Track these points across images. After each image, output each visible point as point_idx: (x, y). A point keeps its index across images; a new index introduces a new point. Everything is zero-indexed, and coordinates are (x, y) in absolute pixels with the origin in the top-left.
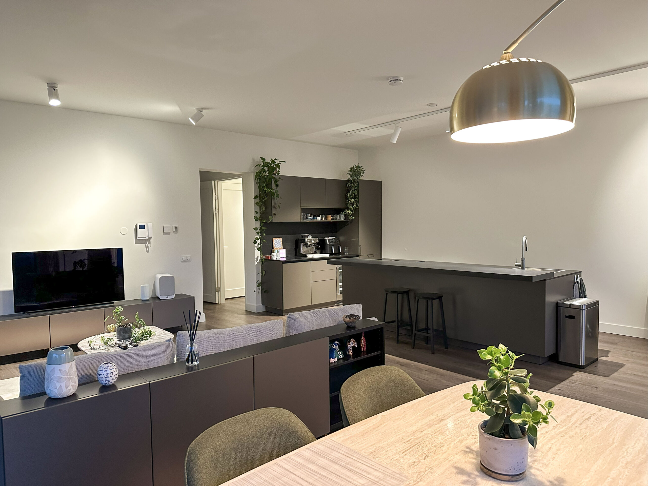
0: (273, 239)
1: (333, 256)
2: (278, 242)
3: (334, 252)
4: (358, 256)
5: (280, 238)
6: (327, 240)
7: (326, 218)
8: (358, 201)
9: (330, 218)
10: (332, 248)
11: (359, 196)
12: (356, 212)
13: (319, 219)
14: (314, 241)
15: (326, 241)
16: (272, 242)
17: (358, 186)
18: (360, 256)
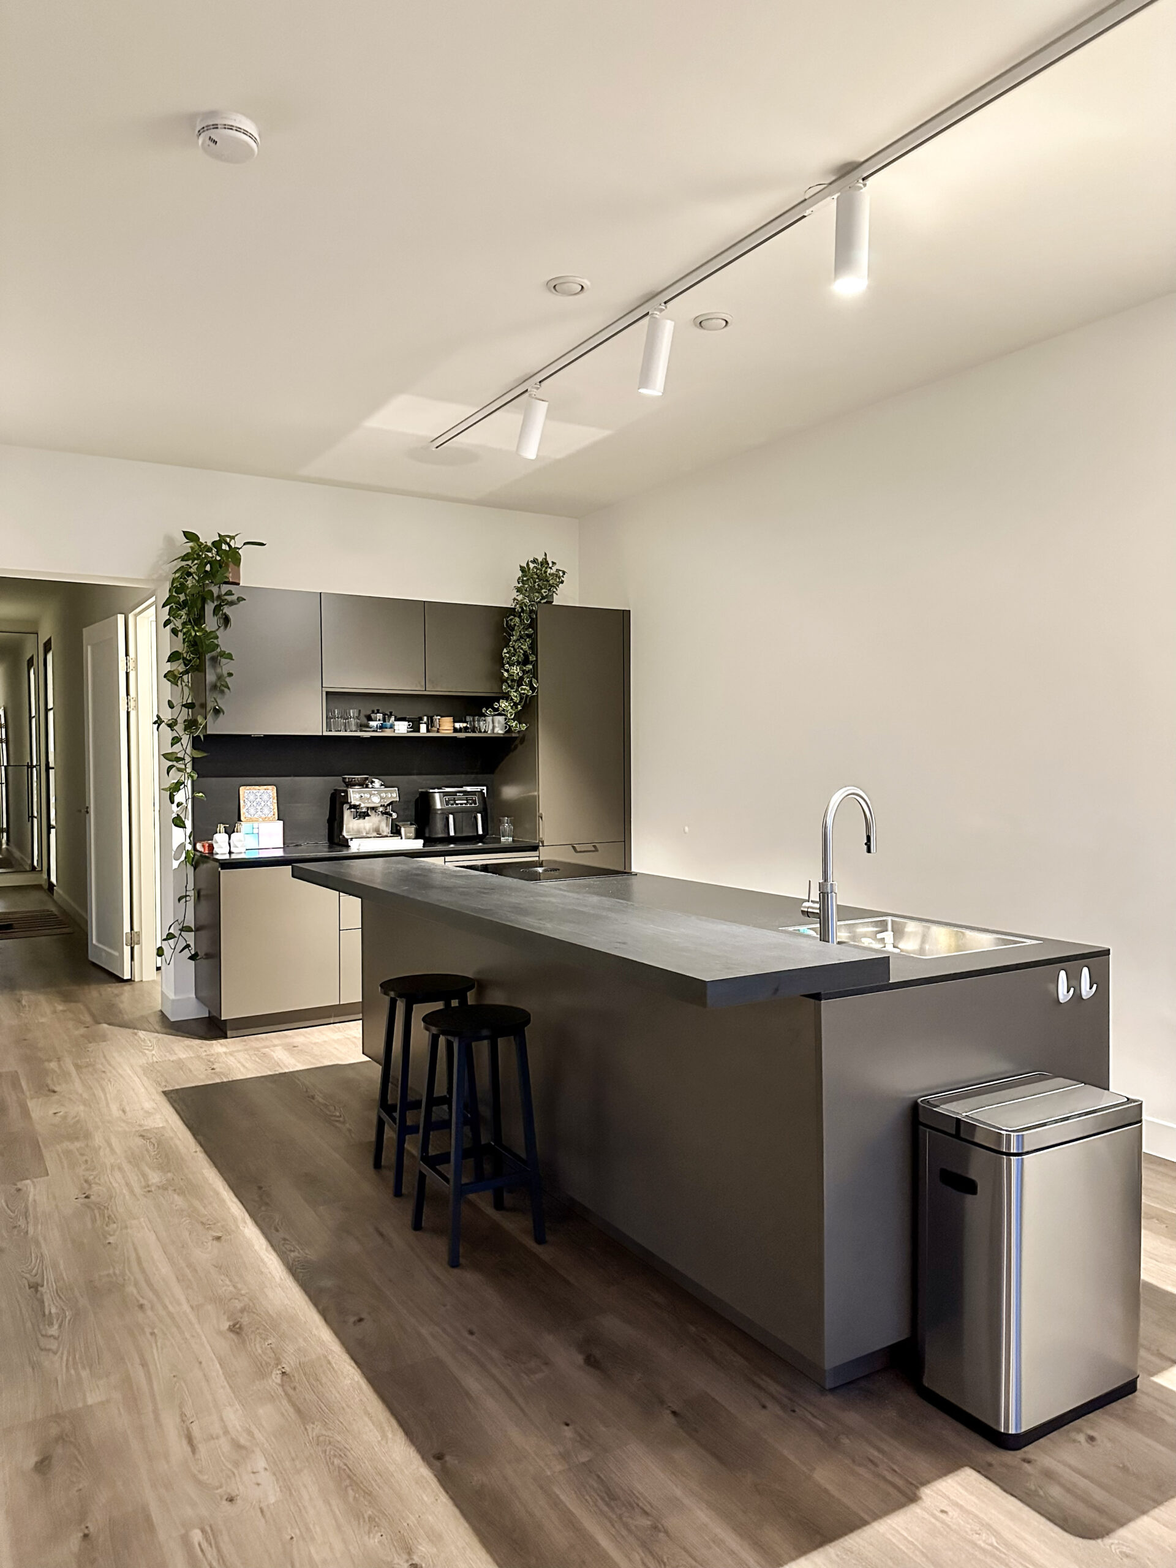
0: (242, 789)
1: (452, 846)
2: (258, 799)
3: (452, 833)
4: (535, 848)
5: (270, 787)
6: (437, 796)
7: (430, 724)
8: (534, 674)
9: (446, 727)
10: (447, 819)
11: (539, 657)
12: (527, 710)
13: (401, 728)
14: (382, 798)
15: (434, 798)
16: (237, 799)
17: (533, 624)
18: (541, 848)
